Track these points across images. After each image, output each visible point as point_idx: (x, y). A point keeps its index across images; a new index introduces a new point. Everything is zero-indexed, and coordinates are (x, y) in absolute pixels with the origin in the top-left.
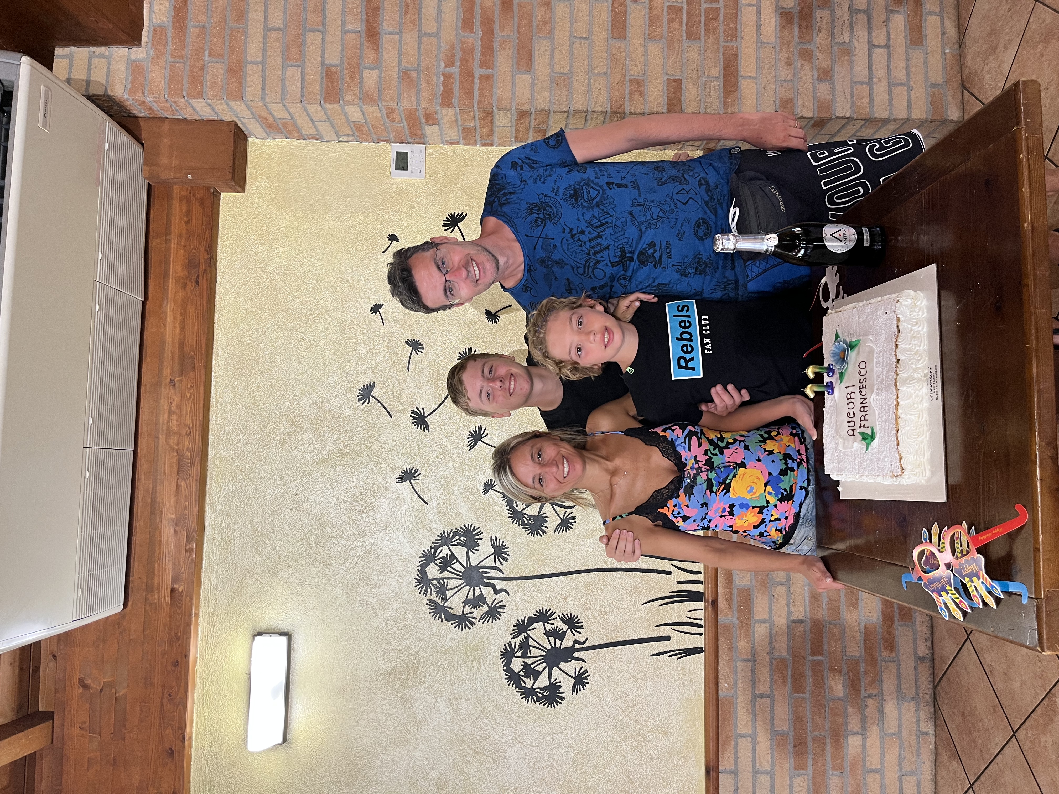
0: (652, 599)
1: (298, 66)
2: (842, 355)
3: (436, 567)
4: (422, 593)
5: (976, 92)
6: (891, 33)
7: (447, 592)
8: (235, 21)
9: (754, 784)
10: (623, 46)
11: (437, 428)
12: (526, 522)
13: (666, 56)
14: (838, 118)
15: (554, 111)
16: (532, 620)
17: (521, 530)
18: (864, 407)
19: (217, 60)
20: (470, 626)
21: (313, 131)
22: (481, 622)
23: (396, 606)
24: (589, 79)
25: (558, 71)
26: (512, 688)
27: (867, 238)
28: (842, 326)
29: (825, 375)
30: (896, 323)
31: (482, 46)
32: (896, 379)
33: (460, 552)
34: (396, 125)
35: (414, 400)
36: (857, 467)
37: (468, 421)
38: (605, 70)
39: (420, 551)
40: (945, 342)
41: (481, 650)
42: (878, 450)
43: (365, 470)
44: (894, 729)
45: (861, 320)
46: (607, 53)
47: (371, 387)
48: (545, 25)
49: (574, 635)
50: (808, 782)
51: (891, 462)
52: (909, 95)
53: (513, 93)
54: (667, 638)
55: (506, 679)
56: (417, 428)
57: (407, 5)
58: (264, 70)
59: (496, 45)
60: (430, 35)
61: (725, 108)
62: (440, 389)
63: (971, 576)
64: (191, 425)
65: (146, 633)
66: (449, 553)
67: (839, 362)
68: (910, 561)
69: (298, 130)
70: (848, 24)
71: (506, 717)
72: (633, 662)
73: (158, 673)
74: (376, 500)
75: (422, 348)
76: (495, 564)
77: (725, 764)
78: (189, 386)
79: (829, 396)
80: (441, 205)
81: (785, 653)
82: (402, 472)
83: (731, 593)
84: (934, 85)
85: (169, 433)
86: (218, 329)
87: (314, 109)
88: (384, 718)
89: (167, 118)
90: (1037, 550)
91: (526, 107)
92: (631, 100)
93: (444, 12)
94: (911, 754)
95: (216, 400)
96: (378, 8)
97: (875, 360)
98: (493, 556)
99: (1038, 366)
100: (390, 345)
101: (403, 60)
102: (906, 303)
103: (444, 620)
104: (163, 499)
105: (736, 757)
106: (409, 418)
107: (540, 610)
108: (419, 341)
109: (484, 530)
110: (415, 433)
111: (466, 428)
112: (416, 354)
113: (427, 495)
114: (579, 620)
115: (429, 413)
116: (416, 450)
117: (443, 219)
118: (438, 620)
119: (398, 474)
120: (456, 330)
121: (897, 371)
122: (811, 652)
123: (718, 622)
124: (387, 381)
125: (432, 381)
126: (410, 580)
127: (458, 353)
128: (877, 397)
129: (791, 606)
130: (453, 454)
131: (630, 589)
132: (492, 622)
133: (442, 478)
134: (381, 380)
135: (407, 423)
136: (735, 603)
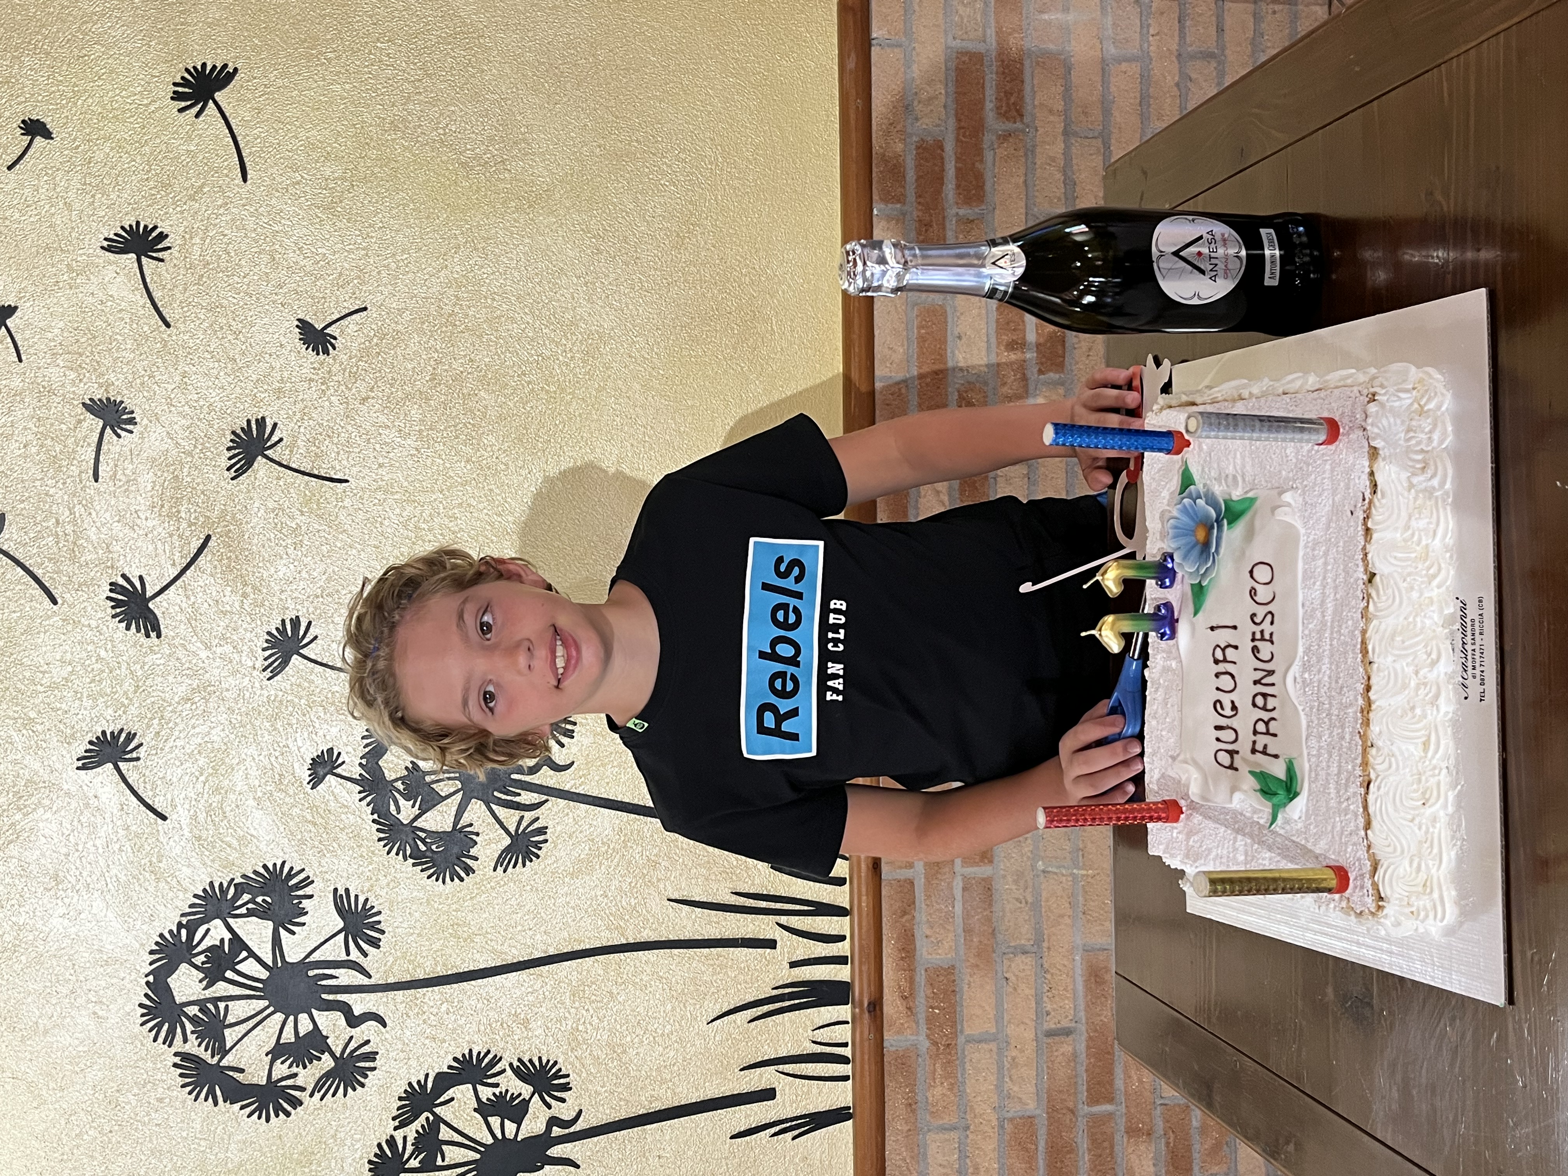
0: (733, 1006)
2: (1202, 537)
3: (195, 972)
4: (161, 1039)
7: (227, 1032)
11: (182, 626)
12: (423, 848)
16: (444, 1081)
17: (411, 868)
18: (1265, 696)
20: (289, 1108)
22: (318, 1096)
23: (94, 1075)
29: (1151, 584)
30: (1366, 463)
33: (258, 933)
35: (115, 556)
37: (263, 605)
39: (149, 936)
42: (1306, 827)
49: (549, 1107)
54: (768, 1094)
56: (128, 628)
62: (184, 525)
66: (227, 936)
67: (1194, 555)
72: (690, 1155)
74: (25, 815)
75: (132, 421)
76: (348, 954)
79: (1163, 644)
80: (166, 44)
81: (1031, 1106)
82: (91, 743)
83: (911, 981)
97: (1301, 566)
98: (342, 935)
100: (41, 414)
102: (1397, 404)
103: (220, 1099)
106: (102, 603)
107: (464, 1055)
108: (122, 402)
109: (315, 874)
110: (122, 641)
111: (259, 623)
112: (115, 438)
113: (162, 798)
114: (560, 1070)
115: (158, 588)
116: (128, 685)
117: (170, 80)
118: (206, 1100)
119: (81, 747)
120: (222, 374)
121: (1367, 607)
122: (1087, 1097)
123: (883, 1048)
124: (38, 509)
125: (162, 506)
126: (127, 1009)
127: (228, 433)
128: (1306, 675)
129: (1045, 999)
130: (228, 690)
131: (679, 988)
132: (345, 1095)
133: (199, 752)
134: (22, 506)
135: (99, 615)
136: (921, 1003)
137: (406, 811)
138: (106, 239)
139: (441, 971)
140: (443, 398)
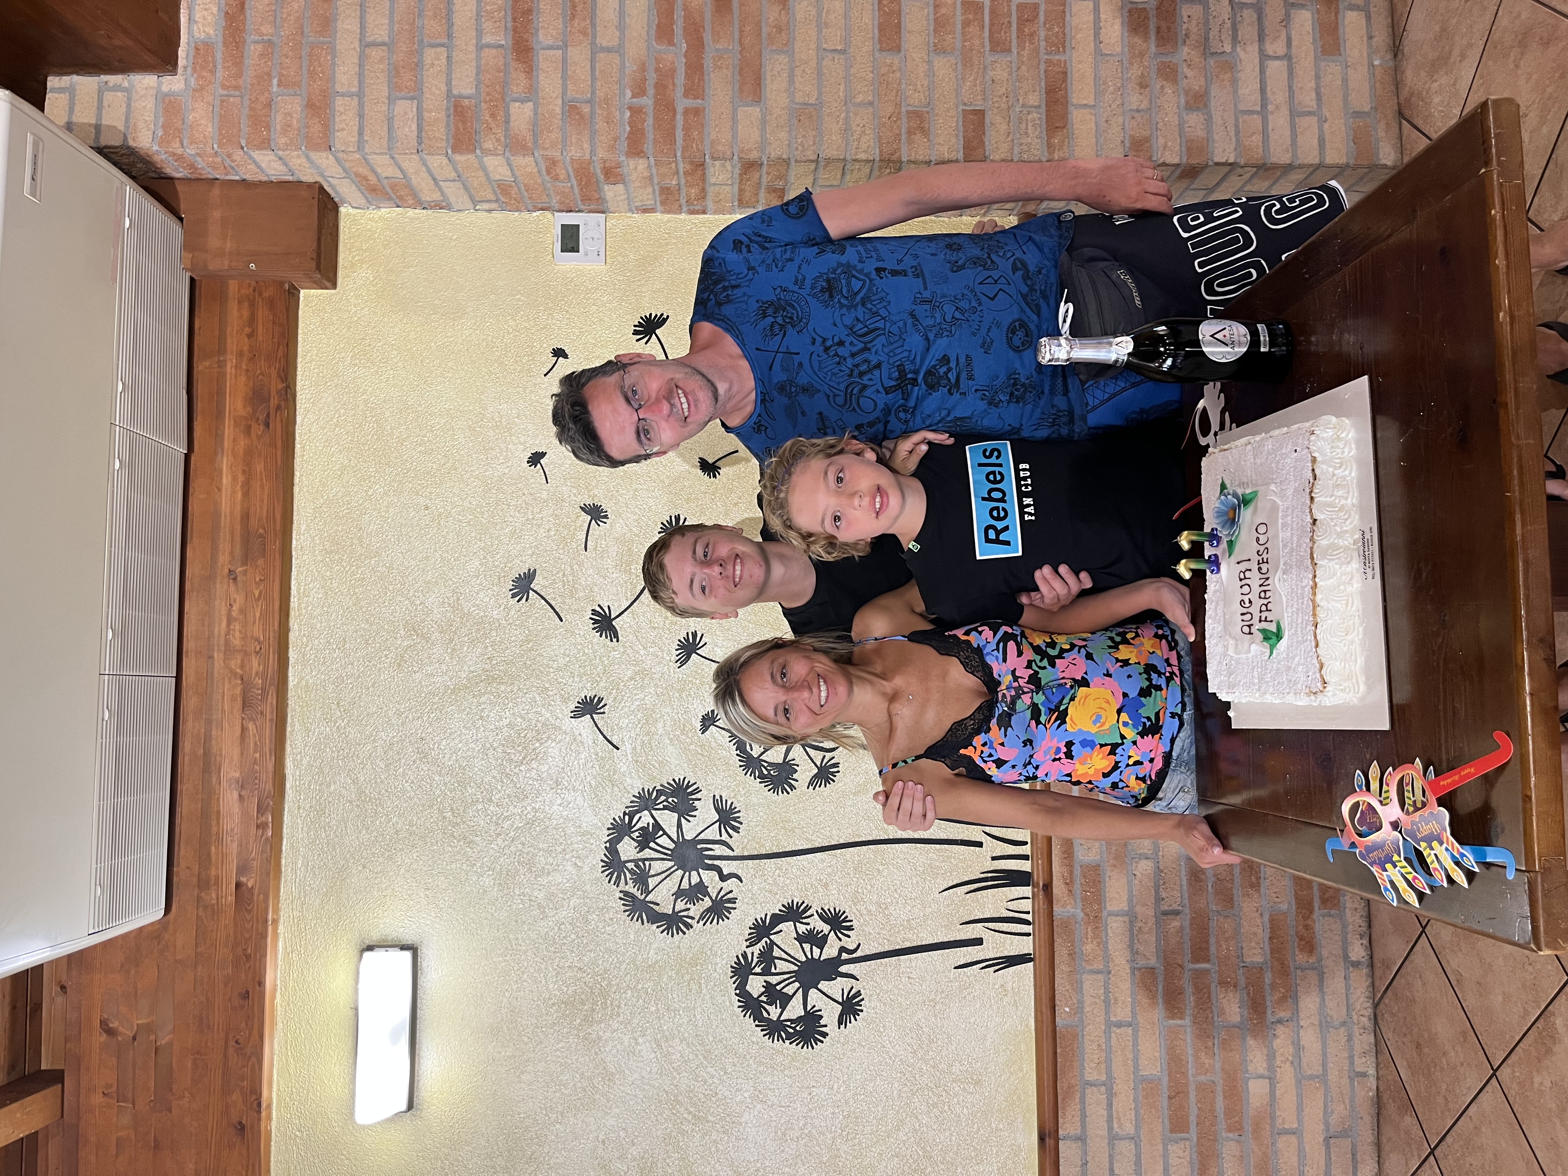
0: (955, 883)
1: (412, 98)
2: (1231, 516)
3: (633, 842)
4: (612, 882)
5: (1419, 122)
6: (1293, 37)
7: (650, 880)
8: (316, 32)
9: (1110, 1156)
10: (896, 61)
11: (631, 636)
12: (766, 772)
13: (960, 76)
14: (1217, 164)
15: (796, 161)
16: (777, 919)
17: (758, 785)
18: (1265, 591)
19: (291, 91)
20: (685, 930)
21: (436, 196)
22: (702, 923)
23: (574, 901)
24: (847, 112)
25: (801, 100)
26: (749, 1021)
27: (1265, 340)
28: (1230, 472)
29: (1206, 544)
30: (1310, 464)
31: (688, 66)
32: (1312, 548)
33: (669, 820)
34: (562, 184)
35: (595, 594)
36: (1256, 681)
37: (676, 623)
38: (870, 98)
39: (608, 819)
40: (1384, 492)
41: (702, 965)
42: (1288, 655)
43: (524, 700)
44: (1317, 1069)
45: (1258, 461)
46: (872, 72)
47: (530, 576)
48: (780, 32)
49: (840, 940)
50: (1191, 1149)
51: (1307, 672)
52: (1321, 129)
53: (734, 136)
54: (978, 942)
55: (739, 1007)
56: (601, 636)
57: (574, 7)
58: (361, 105)
59: (708, 63)
60: (609, 50)
61: (1049, 153)
62: (634, 576)
63: (1429, 839)
64: (262, 638)
65: (199, 950)
66: (652, 821)
67: (1227, 526)
68: (1338, 818)
69: (415, 195)
70: (1229, 25)
71: (741, 1064)
72: (928, 978)
73: (219, 1009)
74: (541, 744)
75: (606, 517)
76: (721, 836)
77: (1068, 1127)
78: (257, 579)
79: (1213, 576)
80: (630, 304)
82: (578, 702)
83: (1071, 873)
84: (1357, 114)
85: (229, 650)
86: (299, 493)
87: (437, 162)
88: (559, 1070)
89: (217, 179)
90: (1527, 798)
91: (754, 155)
92: (910, 141)
93: (629, 15)
94: (1342, 1106)
95: (298, 600)
96: (530, 11)
97: (1280, 521)
98: (718, 824)
99: (1523, 525)
100: (558, 512)
101: (569, 87)
102: (1325, 435)
103: (645, 921)
104: (221, 750)
105: (1084, 1116)
106: (588, 621)
107: (789, 904)
108: (601, 505)
109: (702, 786)
110: (597, 643)
111: (673, 635)
112: (597, 526)
113: (617, 736)
114: (847, 917)
115: (618, 613)
116: (600, 669)
117: (633, 323)
118: (637, 921)
119: (573, 705)
120: (656, 489)
122: (1191, 958)
123: (1053, 916)
124: (554, 566)
125: (621, 565)
126: (594, 862)
127: (659, 524)
128: (1285, 576)
129: (1161, 889)
130: (655, 673)
131: (921, 869)
132: (718, 923)
133: (638, 710)
134: (545, 565)
135: (586, 628)
136: (1077, 888)
139: (774, 850)
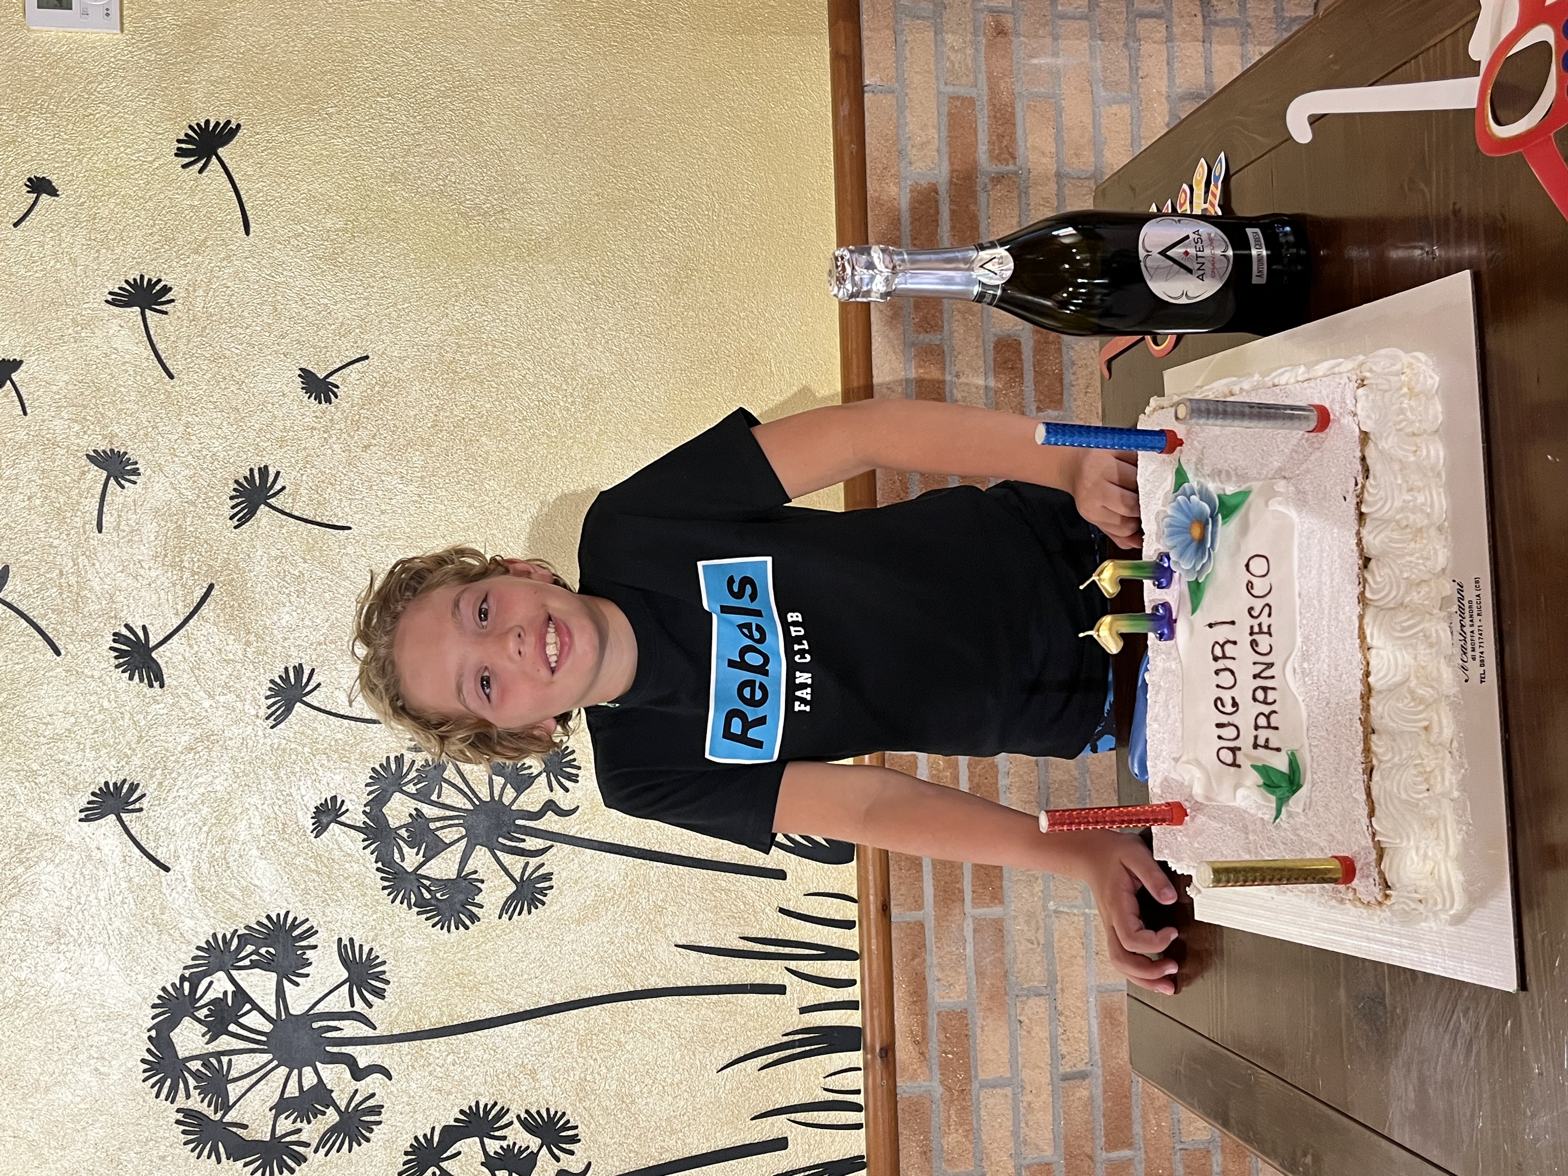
0: (742, 1054)
2: (1196, 532)
3: (197, 1026)
4: (163, 1095)
7: (230, 1087)
11: (185, 676)
12: (427, 895)
16: (451, 1134)
17: (415, 917)
18: (1265, 689)
20: (293, 1165)
22: (322, 1151)
23: (95, 1133)
29: (1148, 584)
30: (1358, 448)
32: (1361, 617)
33: (262, 985)
35: (119, 606)
37: (266, 653)
39: (152, 990)
49: (558, 1159)
54: (780, 1144)
56: (131, 678)
62: (187, 574)
66: (231, 988)
67: (1190, 552)
74: (27, 868)
75: (135, 472)
76: (353, 1005)
79: (1161, 644)
80: (170, 102)
81: (1048, 1152)
82: (93, 794)
83: (924, 1025)
97: (1296, 555)
98: (347, 986)
100: (47, 465)
103: (223, 1156)
106: (105, 654)
107: (470, 1108)
108: (126, 453)
109: (319, 924)
110: (126, 691)
111: (262, 671)
112: (119, 488)
113: (165, 849)
114: (568, 1121)
115: (161, 638)
116: (131, 735)
117: (175, 137)
118: (209, 1157)
119: (83, 799)
120: (225, 424)
121: (1362, 593)
122: (1105, 1143)
123: (896, 1095)
124: (42, 560)
125: (166, 556)
126: (129, 1065)
127: (231, 482)
128: (1306, 665)
129: (1060, 1042)
130: (231, 739)
131: (688, 1035)
132: (350, 1151)
133: (203, 802)
134: (26, 558)
135: (103, 665)
136: (934, 1048)
137: (410, 859)
138: (110, 293)
139: (446, 1022)
140: (445, 444)
